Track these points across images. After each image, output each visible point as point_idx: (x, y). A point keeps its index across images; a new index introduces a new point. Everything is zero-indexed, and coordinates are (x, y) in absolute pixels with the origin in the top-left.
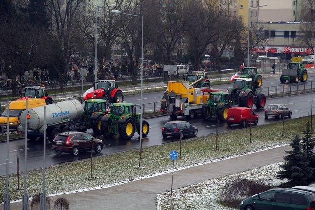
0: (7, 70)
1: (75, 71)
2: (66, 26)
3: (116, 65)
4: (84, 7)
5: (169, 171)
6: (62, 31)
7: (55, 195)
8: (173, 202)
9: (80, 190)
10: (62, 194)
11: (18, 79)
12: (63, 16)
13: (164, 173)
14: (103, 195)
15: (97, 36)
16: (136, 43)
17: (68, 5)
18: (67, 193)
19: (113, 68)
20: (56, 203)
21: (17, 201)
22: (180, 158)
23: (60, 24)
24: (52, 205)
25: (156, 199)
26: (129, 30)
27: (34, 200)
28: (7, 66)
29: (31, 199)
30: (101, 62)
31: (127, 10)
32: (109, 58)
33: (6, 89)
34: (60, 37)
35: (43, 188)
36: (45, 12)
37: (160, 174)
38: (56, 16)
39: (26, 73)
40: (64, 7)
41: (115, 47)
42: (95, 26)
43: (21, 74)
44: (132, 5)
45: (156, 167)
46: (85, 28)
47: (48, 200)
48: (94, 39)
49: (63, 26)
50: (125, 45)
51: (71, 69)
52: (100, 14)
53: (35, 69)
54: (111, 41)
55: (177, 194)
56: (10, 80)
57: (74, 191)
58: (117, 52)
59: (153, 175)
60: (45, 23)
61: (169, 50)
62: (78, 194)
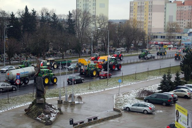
0: (60, 50)
1: (85, 50)
2: (81, 34)
3: (99, 48)
4: (88, 27)
5: (118, 87)
6: (80, 36)
7: (77, 95)
8: (119, 98)
9: (86, 93)
10: (79, 94)
11: (64, 53)
12: (80, 31)
13: (116, 87)
14: (94, 95)
15: (92, 38)
16: (107, 40)
17: (82, 27)
18: (81, 94)
19: (98, 49)
20: (77, 98)
21: (64, 97)
22: (122, 82)
23: (79, 33)
24: (76, 98)
25: (113, 97)
26: (104, 36)
27: (69, 96)
28: (60, 49)
29: (68, 96)
30: (94, 47)
31: (104, 28)
32: (97, 45)
33: (60, 57)
34: (79, 38)
35: (73, 92)
36: (74, 29)
37: (115, 88)
38: (78, 31)
39: (67, 51)
40: (81, 27)
41: (99, 42)
42: (92, 34)
43: (65, 51)
44: (105, 26)
45: (113, 85)
46: (88, 35)
47: (74, 97)
48: (91, 39)
49: (80, 34)
50: (103, 41)
51: (83, 49)
52: (94, 30)
53: (70, 50)
54: (97, 40)
55: (121, 95)
56: (61, 54)
57: (84, 94)
58: (100, 43)
59: (112, 88)
60: (74, 33)
61: (119, 42)
62: (85, 95)
